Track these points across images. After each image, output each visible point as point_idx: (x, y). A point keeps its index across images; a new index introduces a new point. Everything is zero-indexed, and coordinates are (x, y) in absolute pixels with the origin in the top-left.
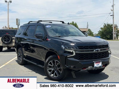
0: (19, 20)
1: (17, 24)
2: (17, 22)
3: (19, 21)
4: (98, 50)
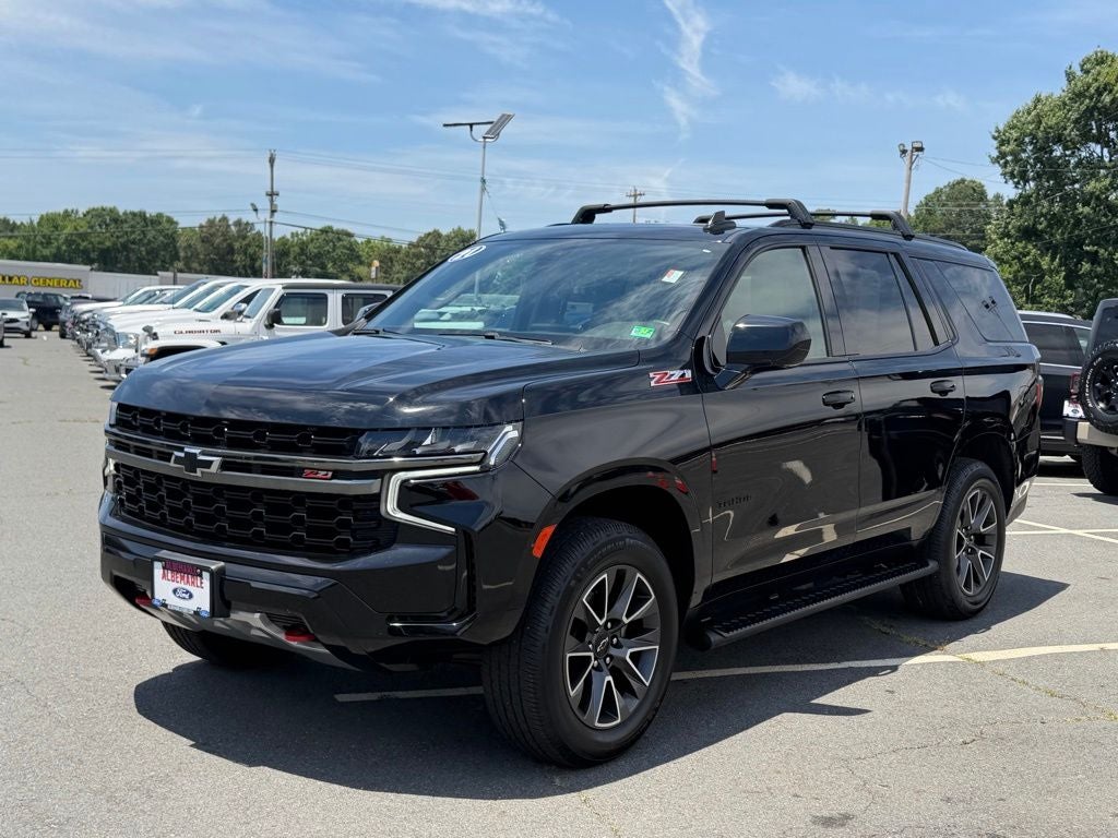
4: (195, 455)
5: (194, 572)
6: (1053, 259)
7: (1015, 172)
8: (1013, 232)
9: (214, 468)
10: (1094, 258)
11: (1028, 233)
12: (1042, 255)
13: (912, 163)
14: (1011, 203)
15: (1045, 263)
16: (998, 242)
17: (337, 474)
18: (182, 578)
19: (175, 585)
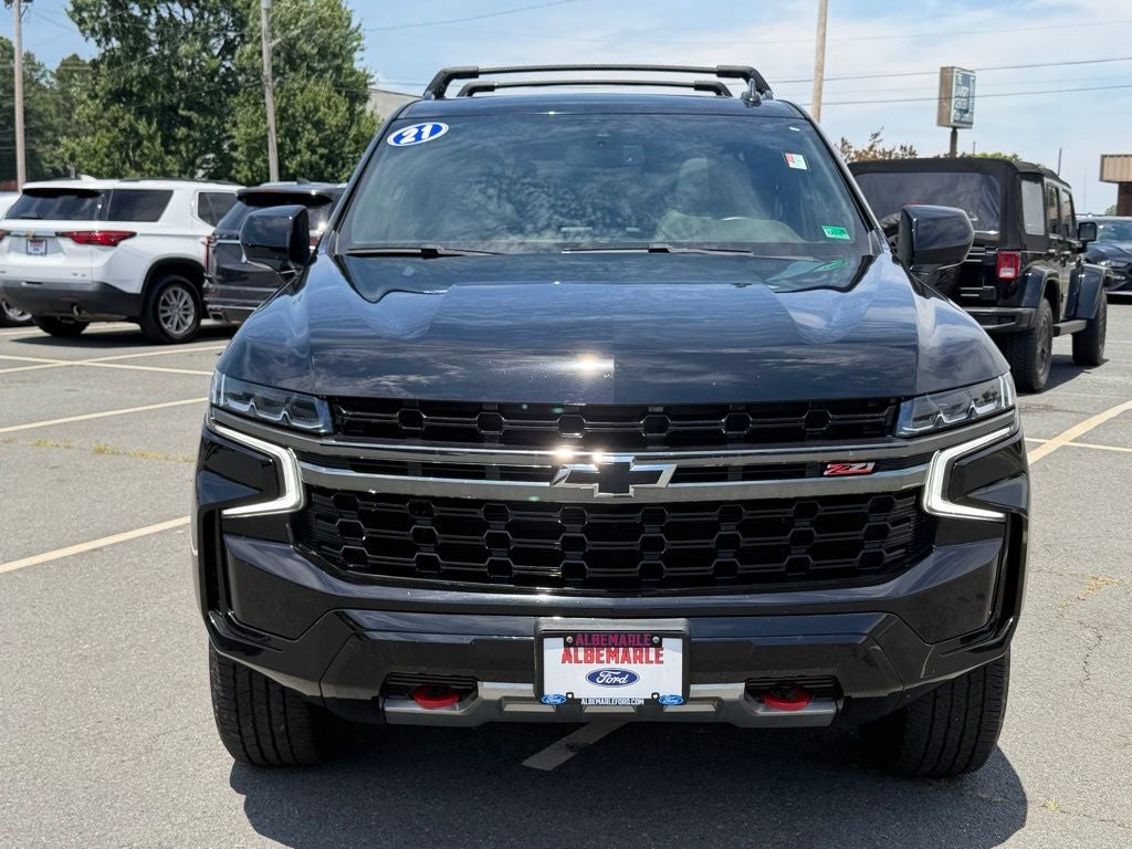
0: (967, 80)
1: (942, 120)
2: (945, 95)
3: (963, 91)
4: (627, 465)
5: (648, 642)
6: (150, 124)
7: (97, 28)
8: (101, 94)
9: (663, 481)
10: (188, 122)
11: (118, 95)
12: (136, 120)
13: (20, 16)
14: (95, 64)
15: (142, 127)
16: (89, 102)
17: (881, 465)
18: (610, 655)
19: (595, 667)
